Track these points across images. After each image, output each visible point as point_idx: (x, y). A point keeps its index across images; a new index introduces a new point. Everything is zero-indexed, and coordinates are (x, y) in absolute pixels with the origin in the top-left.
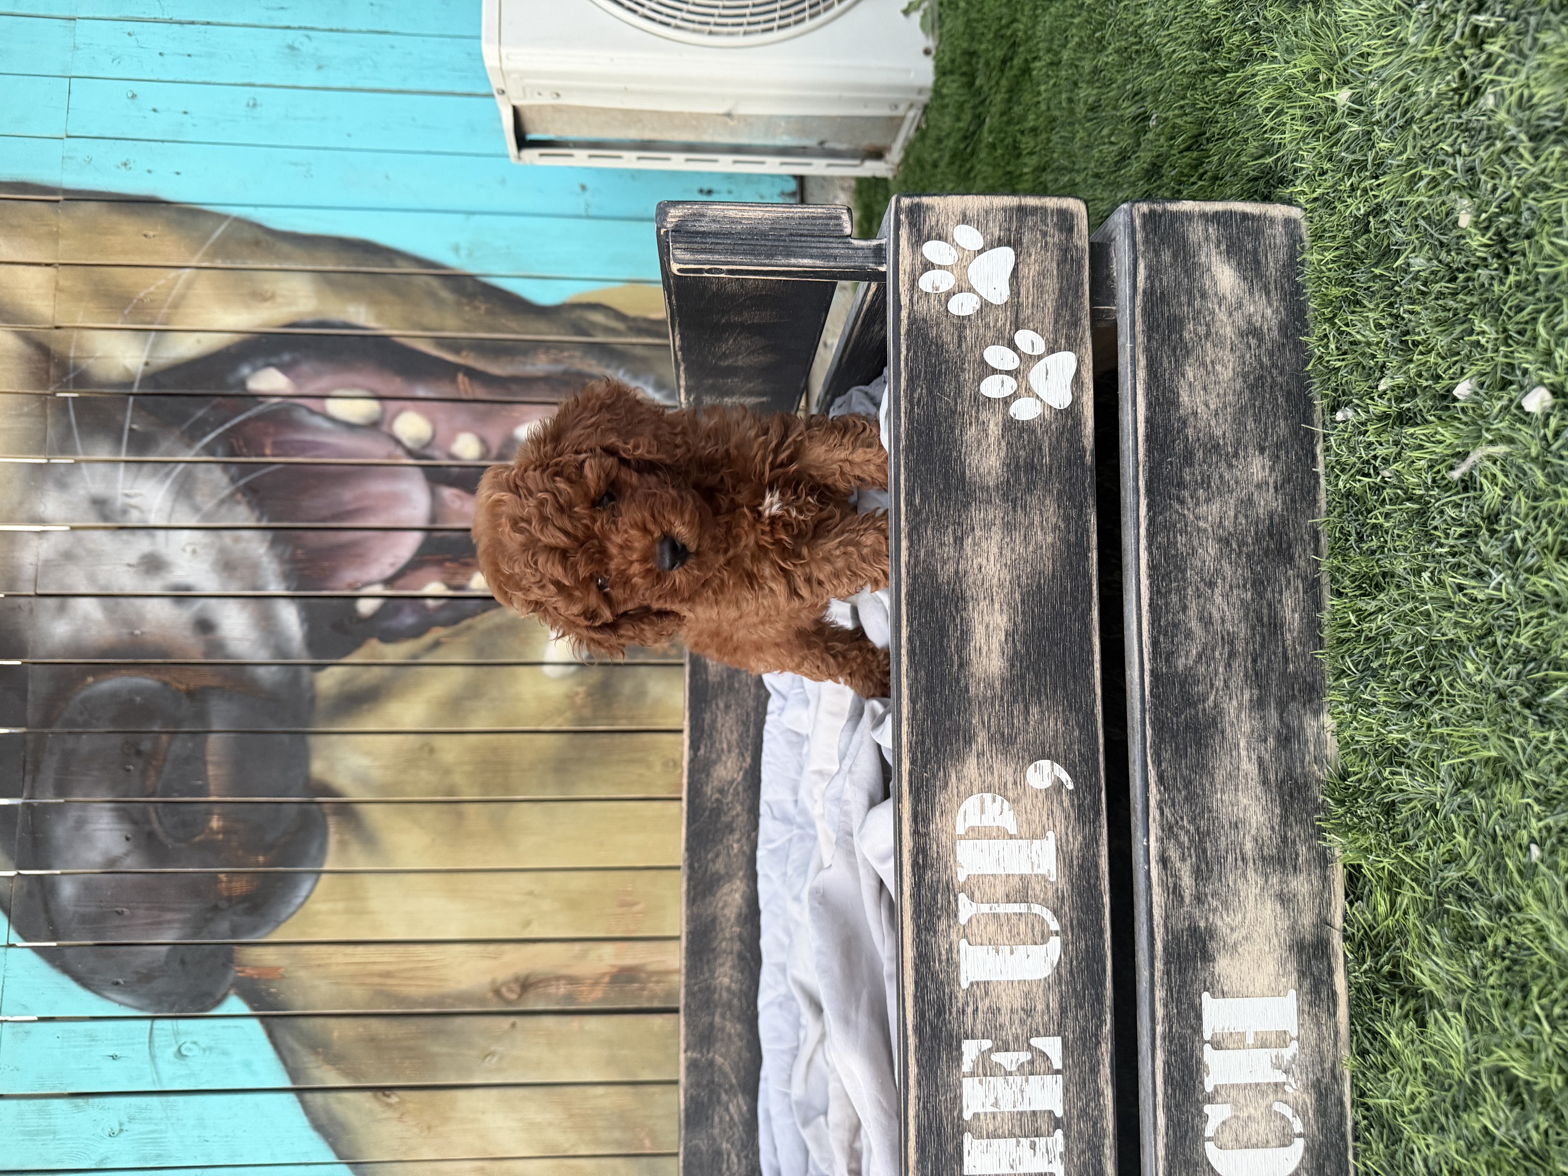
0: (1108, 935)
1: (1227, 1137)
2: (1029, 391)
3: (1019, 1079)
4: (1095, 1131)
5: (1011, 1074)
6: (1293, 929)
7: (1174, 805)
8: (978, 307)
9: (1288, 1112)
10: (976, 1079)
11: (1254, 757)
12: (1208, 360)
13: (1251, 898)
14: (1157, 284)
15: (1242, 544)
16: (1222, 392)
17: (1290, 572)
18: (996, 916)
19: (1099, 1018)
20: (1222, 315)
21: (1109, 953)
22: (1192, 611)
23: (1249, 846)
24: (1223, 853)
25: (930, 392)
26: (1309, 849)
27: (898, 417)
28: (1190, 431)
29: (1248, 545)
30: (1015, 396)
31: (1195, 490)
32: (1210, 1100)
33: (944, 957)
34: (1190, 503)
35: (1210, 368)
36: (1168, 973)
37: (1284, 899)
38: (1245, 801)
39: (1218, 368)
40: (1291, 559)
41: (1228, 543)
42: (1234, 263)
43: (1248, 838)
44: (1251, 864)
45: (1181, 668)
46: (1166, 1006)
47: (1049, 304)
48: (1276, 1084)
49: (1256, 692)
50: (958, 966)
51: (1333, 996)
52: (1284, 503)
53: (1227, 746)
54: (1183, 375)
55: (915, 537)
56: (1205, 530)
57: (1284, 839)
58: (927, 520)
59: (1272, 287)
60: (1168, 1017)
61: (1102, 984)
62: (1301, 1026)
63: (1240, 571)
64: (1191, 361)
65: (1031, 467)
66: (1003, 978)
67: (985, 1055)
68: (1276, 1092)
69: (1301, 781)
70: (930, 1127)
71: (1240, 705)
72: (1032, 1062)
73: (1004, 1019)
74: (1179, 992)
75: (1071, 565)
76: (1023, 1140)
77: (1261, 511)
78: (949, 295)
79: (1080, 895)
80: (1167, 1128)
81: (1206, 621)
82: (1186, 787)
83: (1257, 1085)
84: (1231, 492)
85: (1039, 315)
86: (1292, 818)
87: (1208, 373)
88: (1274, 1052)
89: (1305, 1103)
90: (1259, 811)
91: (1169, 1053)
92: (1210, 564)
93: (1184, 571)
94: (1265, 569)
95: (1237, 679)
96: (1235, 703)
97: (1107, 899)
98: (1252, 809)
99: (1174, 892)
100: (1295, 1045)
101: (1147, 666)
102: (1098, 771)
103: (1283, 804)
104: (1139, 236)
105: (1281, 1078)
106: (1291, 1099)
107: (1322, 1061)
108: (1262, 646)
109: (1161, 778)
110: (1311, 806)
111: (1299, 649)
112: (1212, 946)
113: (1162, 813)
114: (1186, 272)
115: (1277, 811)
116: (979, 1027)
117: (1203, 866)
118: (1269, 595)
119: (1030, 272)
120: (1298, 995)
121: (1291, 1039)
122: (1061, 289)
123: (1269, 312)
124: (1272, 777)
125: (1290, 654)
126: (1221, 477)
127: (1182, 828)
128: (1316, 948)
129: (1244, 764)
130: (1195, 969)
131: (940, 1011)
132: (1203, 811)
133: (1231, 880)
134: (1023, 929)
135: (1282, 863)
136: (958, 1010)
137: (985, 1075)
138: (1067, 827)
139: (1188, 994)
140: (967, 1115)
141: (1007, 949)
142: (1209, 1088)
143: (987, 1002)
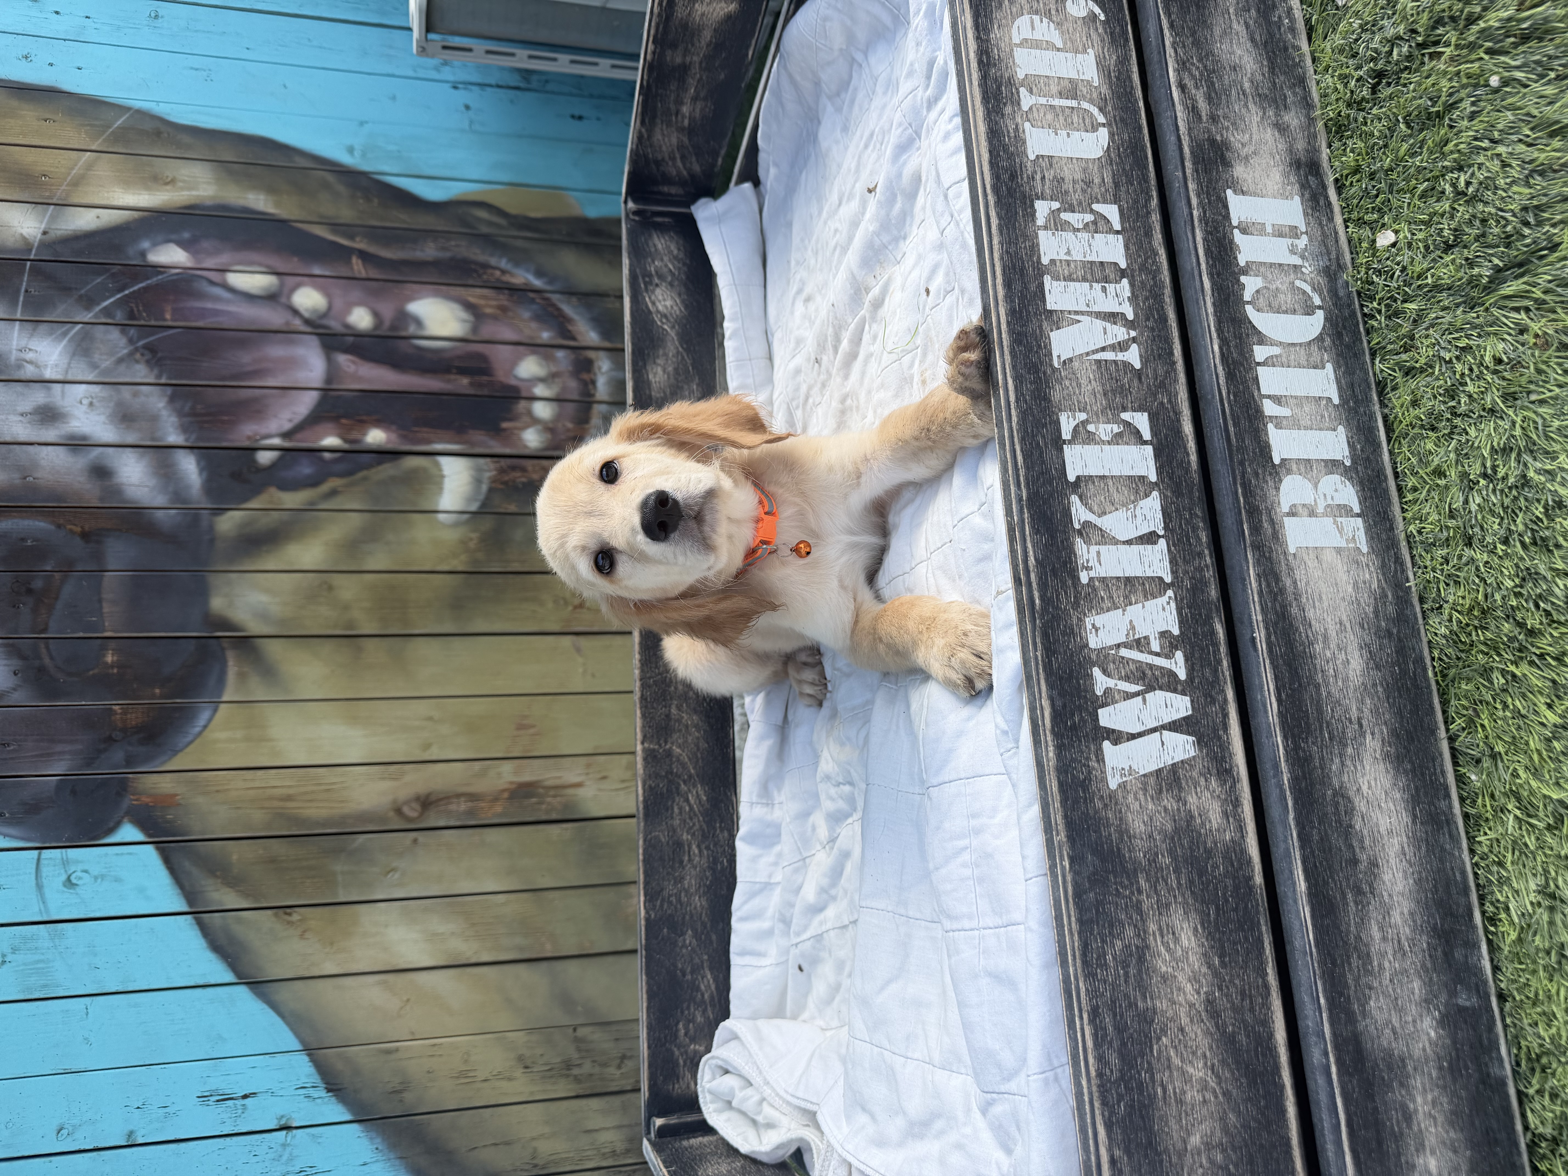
0: (1146, 131)
1: (1262, 302)
3: (1085, 235)
4: (1155, 283)
5: (1078, 230)
6: (1291, 151)
7: (1184, 46)
9: (1308, 289)
10: (1050, 232)
11: (1242, 22)
18: (1052, 107)
19: (1147, 193)
21: (1148, 145)
23: (1247, 85)
24: (1228, 88)
26: (1293, 93)
32: (1245, 271)
33: (1012, 135)
36: (1196, 171)
37: (1281, 128)
38: (1239, 52)
43: (1245, 79)
44: (1250, 97)
46: (1198, 196)
48: (1295, 266)
50: (1024, 142)
51: (1329, 204)
53: (1219, 10)
57: (1274, 84)
60: (1201, 204)
61: (1146, 167)
62: (1308, 224)
66: (1064, 154)
67: (1055, 213)
68: (1295, 272)
69: (1280, 44)
70: (1014, 269)
72: (1095, 223)
73: (1068, 186)
74: (1207, 187)
76: (1095, 285)
79: (1119, 98)
80: (1213, 289)
82: (1192, 35)
83: (1280, 265)
88: (1290, 241)
89: (1319, 283)
90: (1251, 60)
91: (1207, 233)
97: (1141, 104)
98: (1246, 58)
99: (1193, 110)
100: (1305, 238)
102: (1121, 7)
103: (1269, 59)
105: (1297, 261)
106: (1308, 279)
107: (1329, 253)
109: (1172, 26)
112: (1228, 155)
113: (1176, 52)
115: (1265, 63)
116: (1048, 191)
117: (1213, 95)
120: (1302, 201)
121: (1302, 233)
124: (1257, 37)
127: (1193, 64)
128: (1311, 168)
129: (1235, 26)
130: (1218, 172)
131: (1013, 176)
132: (1207, 54)
133: (1237, 108)
134: (1075, 119)
135: (1275, 101)
136: (1028, 176)
137: (1057, 230)
138: (1103, 49)
139: (1215, 189)
140: (1045, 261)
141: (1064, 133)
142: (1242, 263)
143: (1052, 172)
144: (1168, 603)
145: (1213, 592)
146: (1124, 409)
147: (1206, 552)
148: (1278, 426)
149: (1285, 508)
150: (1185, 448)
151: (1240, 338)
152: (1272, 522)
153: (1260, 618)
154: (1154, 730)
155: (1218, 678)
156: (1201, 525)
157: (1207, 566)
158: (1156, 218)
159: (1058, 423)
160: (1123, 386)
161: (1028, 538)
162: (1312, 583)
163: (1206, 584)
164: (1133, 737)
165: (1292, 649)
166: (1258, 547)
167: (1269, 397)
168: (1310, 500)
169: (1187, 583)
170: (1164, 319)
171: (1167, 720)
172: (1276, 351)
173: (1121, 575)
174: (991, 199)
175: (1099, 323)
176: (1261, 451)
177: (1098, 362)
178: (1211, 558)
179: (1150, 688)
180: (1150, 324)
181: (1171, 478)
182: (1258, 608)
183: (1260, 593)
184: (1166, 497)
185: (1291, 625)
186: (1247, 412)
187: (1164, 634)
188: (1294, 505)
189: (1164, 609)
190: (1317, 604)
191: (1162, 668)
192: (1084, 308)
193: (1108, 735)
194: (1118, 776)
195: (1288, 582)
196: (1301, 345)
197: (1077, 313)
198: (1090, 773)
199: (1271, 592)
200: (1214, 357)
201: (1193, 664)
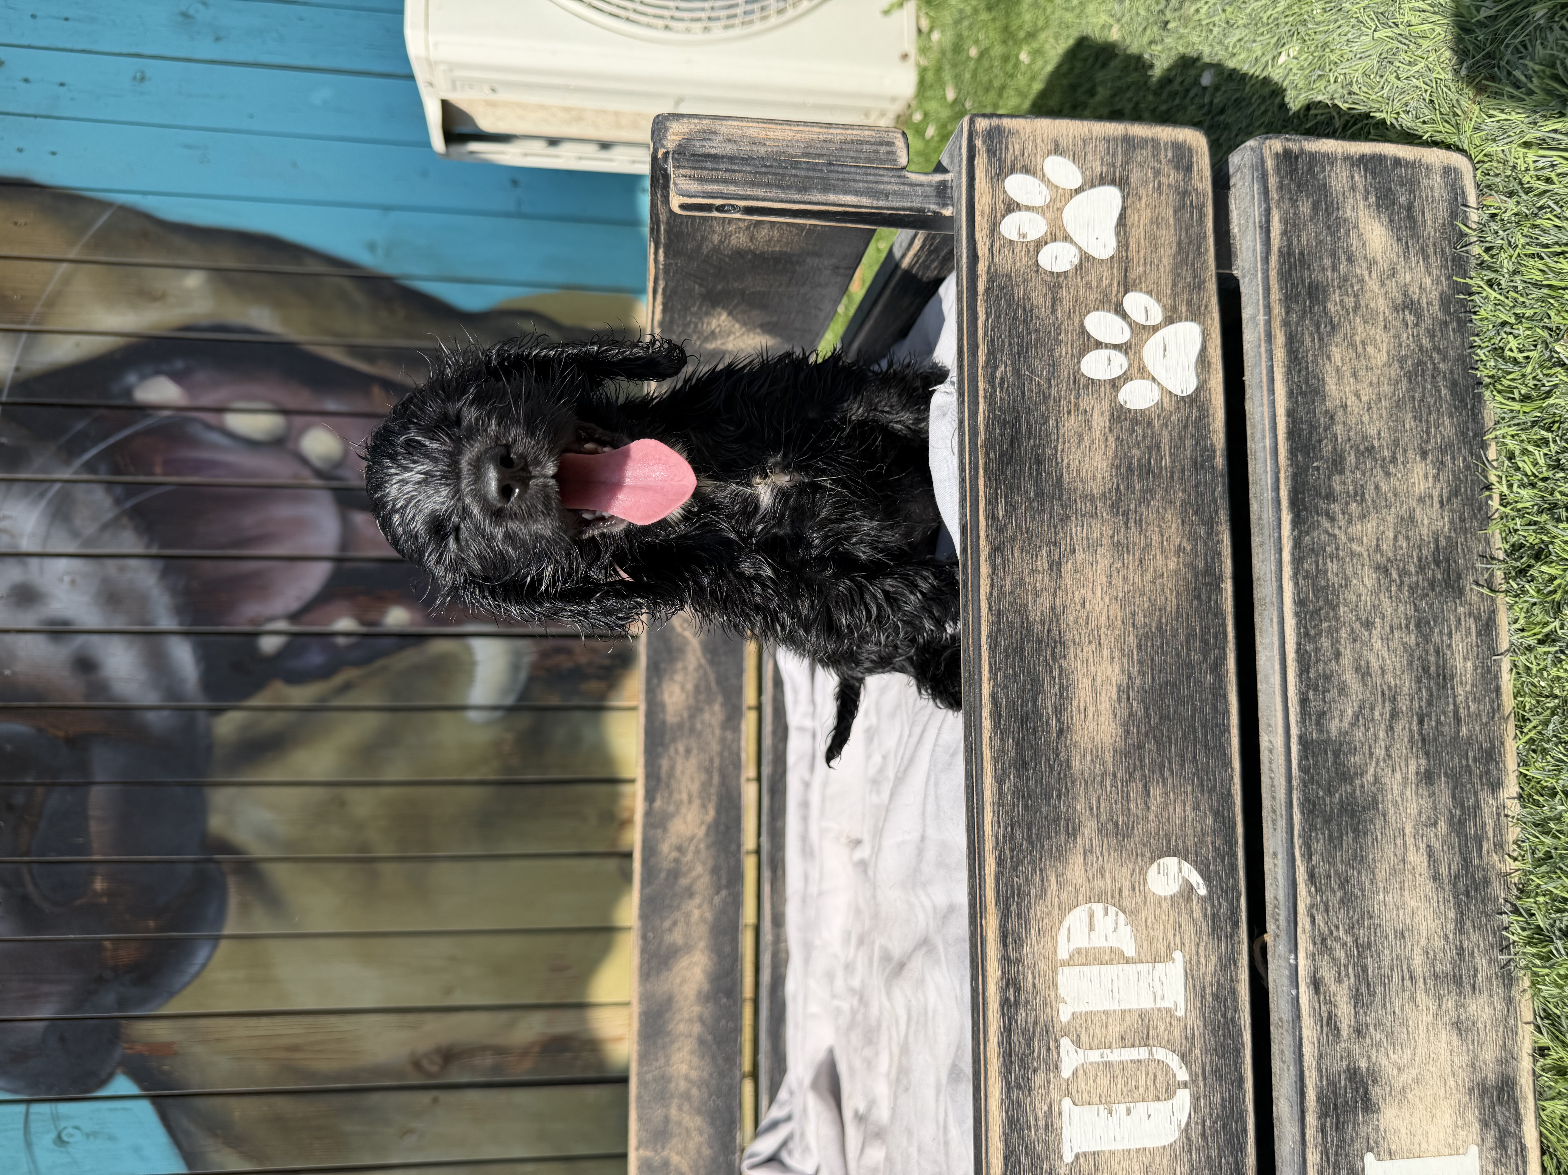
0: (1249, 1085)
2: (1143, 372)
6: (1473, 1066)
7: (1327, 910)
8: (1076, 261)
11: (1423, 846)
12: (1358, 339)
13: (1422, 1028)
14: (1295, 242)
15: (1403, 573)
16: (1375, 381)
17: (1461, 610)
18: (1108, 1065)
20: (1373, 284)
22: (1347, 660)
23: (1418, 961)
24: (1387, 971)
25: (1017, 371)
26: (1490, 962)
27: (974, 402)
28: (1339, 429)
29: (1410, 574)
30: (1125, 378)
31: (1347, 504)
33: (1042, 1123)
34: (1342, 521)
35: (1360, 349)
36: (1323, 1130)
37: (1463, 1028)
38: (1413, 903)
39: (1370, 349)
40: (1461, 593)
41: (1386, 571)
42: (1385, 219)
43: (1417, 950)
44: (1421, 983)
45: (1334, 733)
47: (1165, 261)
49: (1423, 762)
50: (1059, 1134)
51: (1522, 1151)
52: (1452, 522)
53: (1389, 832)
54: (1329, 358)
55: (999, 561)
56: (1360, 555)
57: (1460, 951)
58: (1013, 539)
59: (1431, 250)
61: (1242, 1149)
63: (1401, 608)
64: (1338, 338)
65: (1146, 471)
66: (1118, 1146)
69: (1479, 875)
71: (1405, 779)
74: (1336, 1154)
75: (1199, 597)
77: (1425, 531)
78: (1040, 244)
79: (1214, 1032)
81: (1363, 672)
82: (1342, 886)
84: (1387, 507)
85: (1153, 276)
86: (1469, 924)
87: (1358, 356)
90: (1430, 914)
92: (1367, 598)
93: (1335, 608)
94: (1431, 606)
95: (1401, 747)
96: (1398, 776)
97: (1247, 1037)
98: (1421, 912)
99: (1330, 1023)
101: (1294, 731)
102: (1234, 868)
103: (1458, 905)
104: (1273, 181)
108: (1430, 703)
109: (1312, 876)
110: (1490, 908)
111: (1473, 707)
112: (1376, 1092)
113: (1313, 922)
114: (1329, 228)
115: (1451, 915)
117: (1363, 989)
118: (1436, 638)
119: (1140, 220)
120: (1481, 1151)
122: (1179, 243)
123: (1428, 281)
124: (1444, 871)
125: (1462, 713)
126: (1377, 487)
127: (1337, 939)
128: (1501, 1090)
129: (1412, 857)
130: (1356, 1124)
132: (1363, 919)
133: (1397, 1004)
134: (1142, 1079)
135: (1458, 981)
138: (1198, 945)
139: (1347, 1157)
141: (1122, 1108)
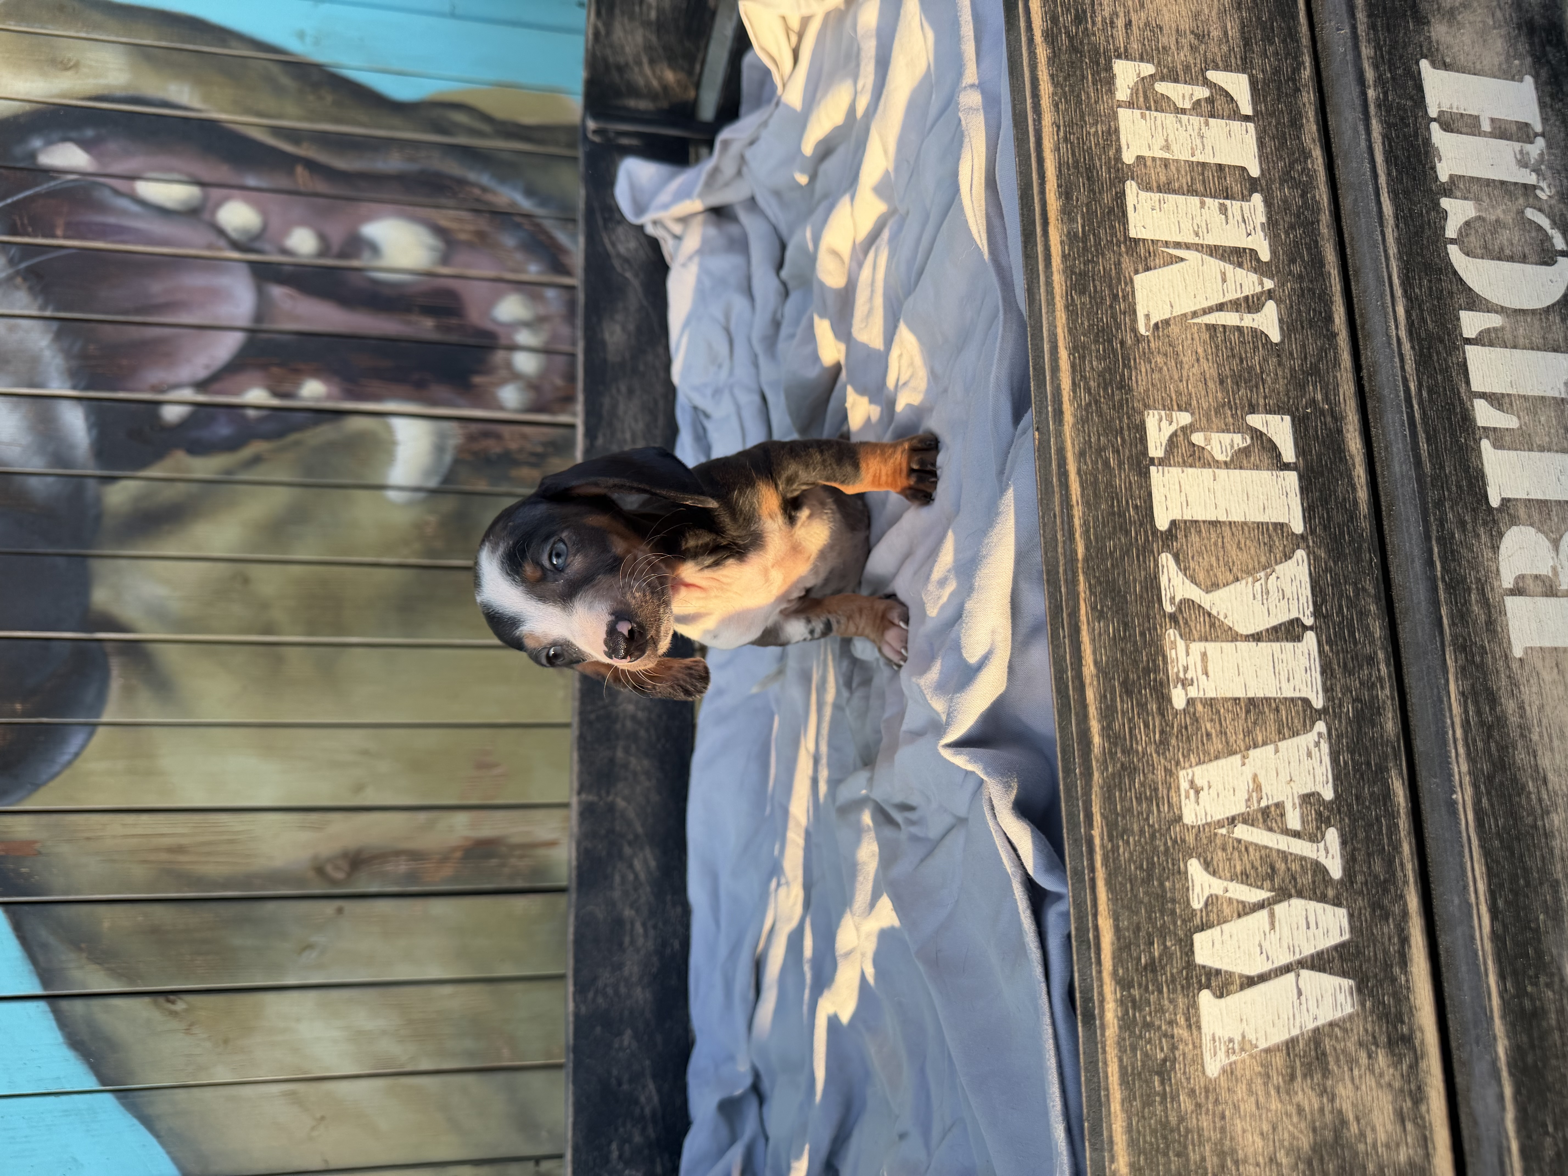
1: (1473, 241)
3: (1195, 120)
4: (1305, 202)
5: (1184, 111)
9: (1544, 222)
10: (1137, 112)
19: (1296, 58)
32: (1448, 190)
46: (1376, 67)
48: (1525, 186)
60: (1380, 80)
62: (1545, 121)
67: (1146, 82)
68: (1526, 195)
70: (1076, 167)
72: (1210, 101)
73: (1168, 39)
76: (1208, 201)
80: (1396, 217)
83: (1503, 183)
88: (1517, 146)
89: (1562, 214)
91: (1388, 126)
100: (1540, 142)
105: (1529, 178)
106: (1546, 207)
112: (1423, 5)
116: (1135, 46)
120: (1536, 83)
121: (1536, 135)
128: (1549, 32)
130: (1407, 30)
131: (1079, 19)
136: (1104, 20)
137: (1149, 108)
139: (1401, 57)
140: (1128, 158)
142: (1443, 176)
143: (1143, 15)
144: (1317, 744)
145: (1390, 725)
146: (1253, 409)
147: (1381, 655)
148: (1498, 445)
149: (1507, 581)
150: (1350, 478)
151: (1439, 299)
152: (1486, 603)
153: (1464, 768)
154: (1287, 969)
155: (1394, 875)
156: (1373, 608)
157: (1380, 679)
158: (1308, 98)
159: (1141, 429)
160: (1251, 369)
161: (1084, 628)
162: (1548, 710)
163: (1379, 711)
164: (1250, 982)
165: (1515, 820)
166: (1463, 647)
167: (1483, 395)
168: (1545, 570)
169: (1349, 709)
170: (1318, 262)
171: (1308, 950)
172: (1494, 321)
173: (1240, 694)
174: (1042, 52)
175: (1215, 265)
176: (1471, 485)
177: (1212, 328)
178: (1387, 666)
179: (1283, 895)
180: (1296, 269)
181: (1325, 528)
182: (1461, 750)
183: (1466, 725)
184: (1317, 558)
185: (1514, 780)
186: (1449, 419)
187: (1308, 799)
188: (1522, 577)
189: (1309, 755)
190: (1556, 743)
191: (1303, 858)
192: (1191, 239)
193: (1209, 980)
194: (1221, 1054)
195: (1510, 706)
196: (1534, 312)
197: (1178, 245)
198: (1174, 1048)
199: (1482, 723)
200: (1397, 327)
201: (1354, 849)
